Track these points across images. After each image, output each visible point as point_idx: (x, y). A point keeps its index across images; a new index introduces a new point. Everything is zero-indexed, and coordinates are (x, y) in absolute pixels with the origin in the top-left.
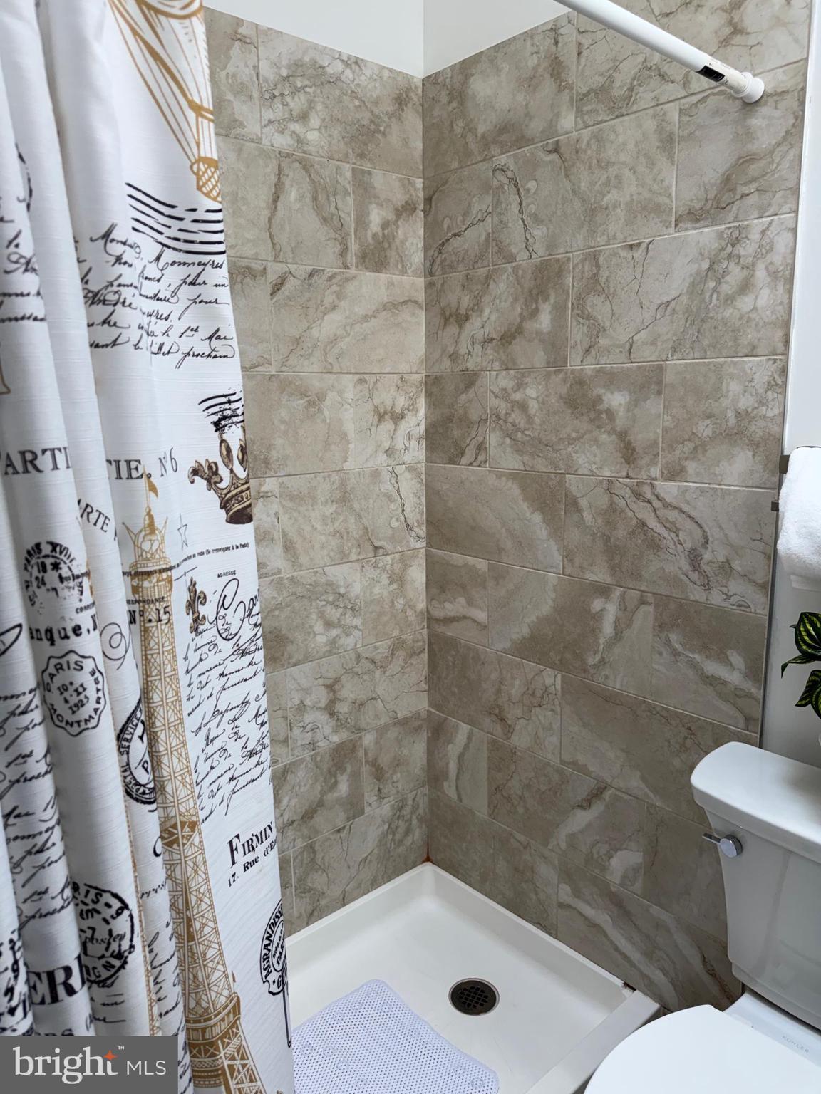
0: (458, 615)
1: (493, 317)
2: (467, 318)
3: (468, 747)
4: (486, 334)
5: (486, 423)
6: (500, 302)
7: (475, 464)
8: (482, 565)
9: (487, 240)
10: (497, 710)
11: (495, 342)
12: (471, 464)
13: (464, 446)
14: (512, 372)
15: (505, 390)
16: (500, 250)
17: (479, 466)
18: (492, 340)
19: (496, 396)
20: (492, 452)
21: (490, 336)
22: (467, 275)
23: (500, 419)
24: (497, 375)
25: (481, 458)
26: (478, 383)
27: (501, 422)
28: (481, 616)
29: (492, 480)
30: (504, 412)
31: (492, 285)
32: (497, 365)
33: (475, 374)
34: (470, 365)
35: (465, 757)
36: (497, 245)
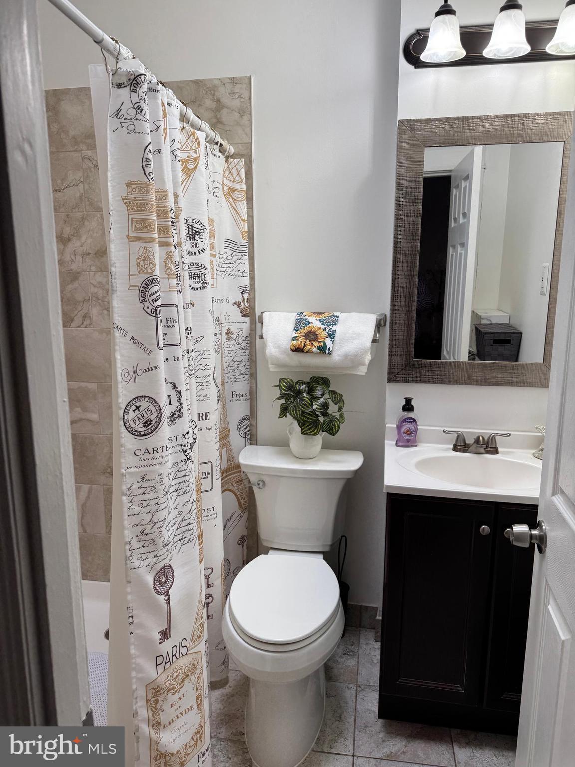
0: (76, 419)
1: (89, 241)
2: (69, 240)
3: (89, 498)
4: (84, 251)
5: (89, 302)
6: (93, 233)
7: (82, 326)
8: (93, 386)
9: (81, 197)
10: (109, 470)
11: (91, 255)
12: (79, 326)
13: (73, 315)
14: (104, 273)
15: (100, 282)
16: (91, 204)
17: (86, 327)
18: (89, 254)
19: (95, 286)
20: (94, 318)
21: (88, 251)
22: (68, 215)
23: (98, 299)
24: (94, 274)
25: (87, 322)
26: (81, 278)
27: (100, 301)
28: (95, 417)
29: (96, 335)
30: (101, 295)
31: (86, 222)
32: (93, 268)
33: (78, 273)
34: (74, 267)
35: (87, 505)
36: (88, 200)
